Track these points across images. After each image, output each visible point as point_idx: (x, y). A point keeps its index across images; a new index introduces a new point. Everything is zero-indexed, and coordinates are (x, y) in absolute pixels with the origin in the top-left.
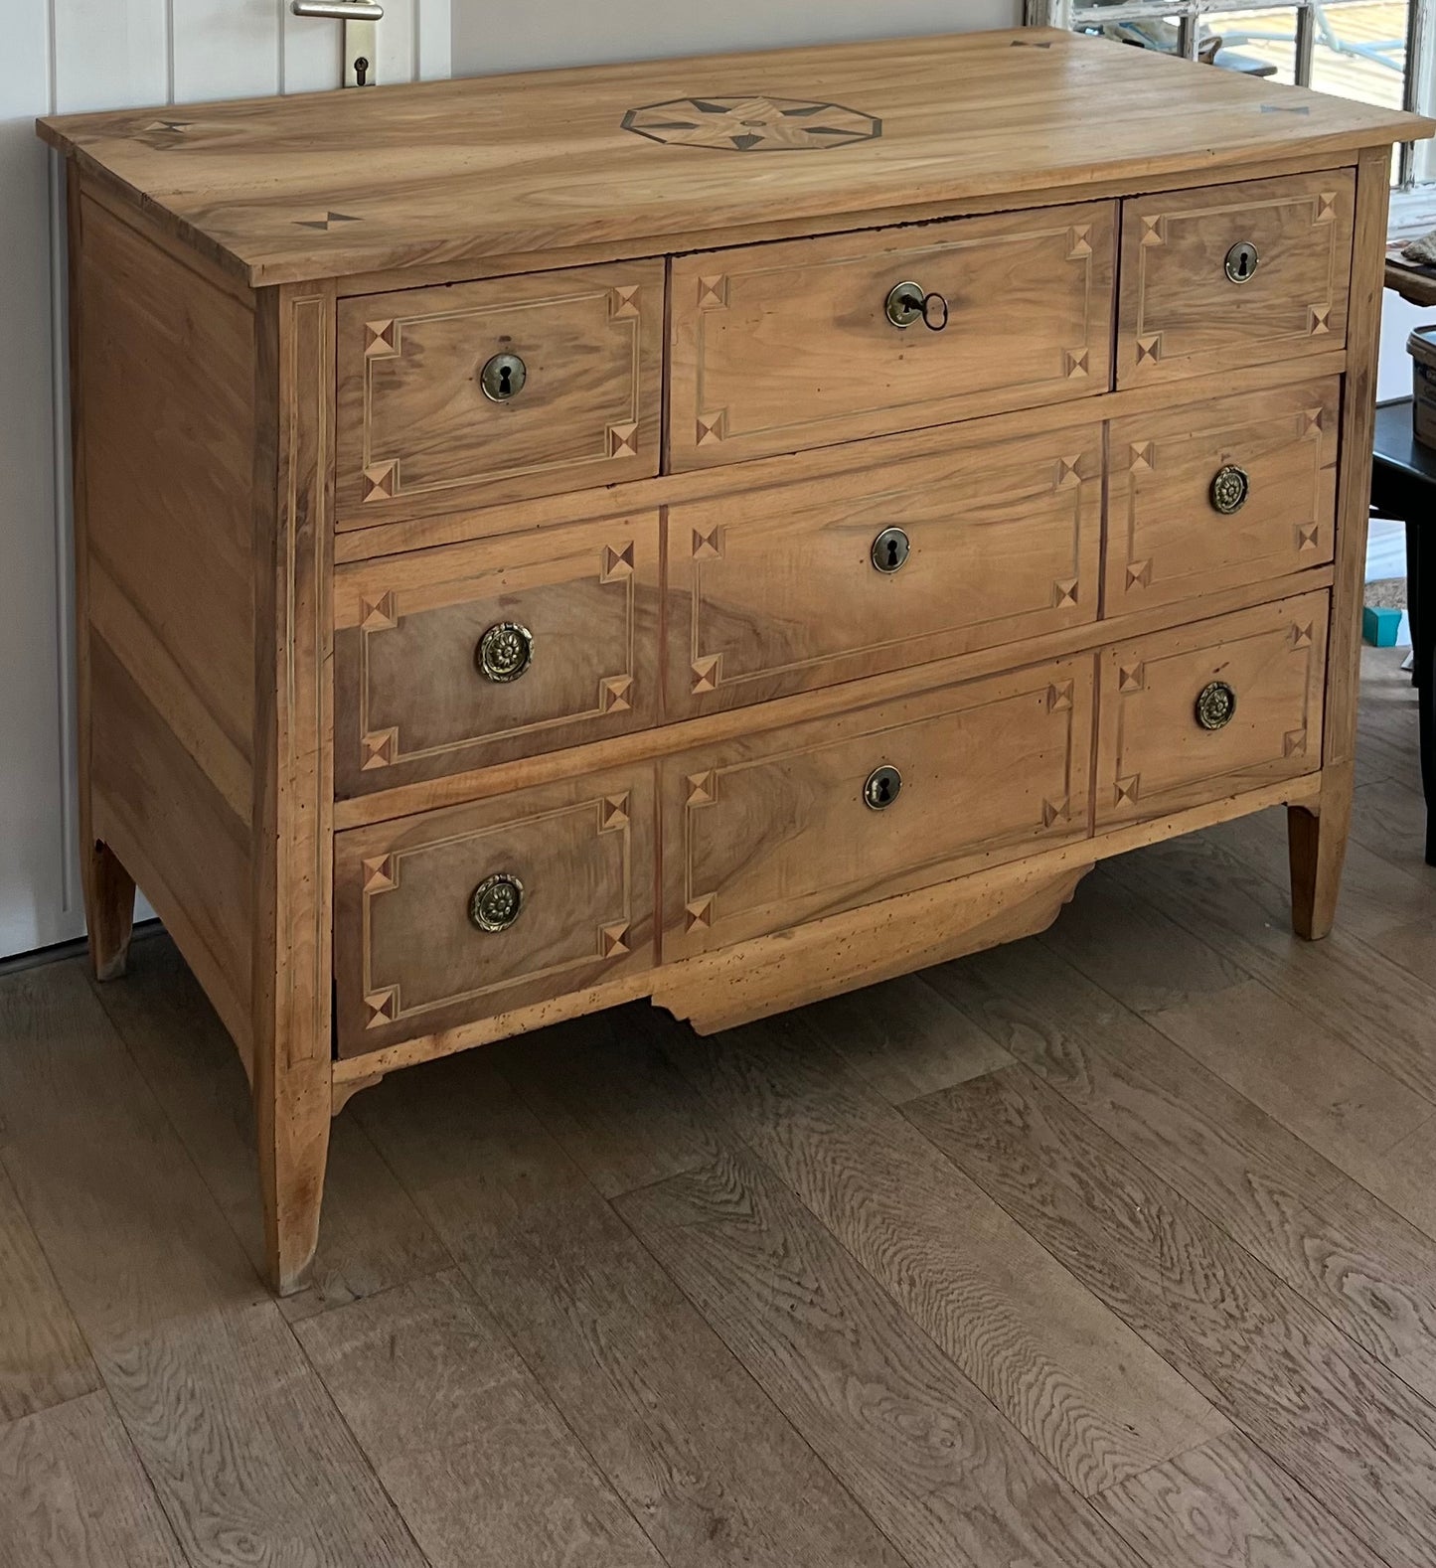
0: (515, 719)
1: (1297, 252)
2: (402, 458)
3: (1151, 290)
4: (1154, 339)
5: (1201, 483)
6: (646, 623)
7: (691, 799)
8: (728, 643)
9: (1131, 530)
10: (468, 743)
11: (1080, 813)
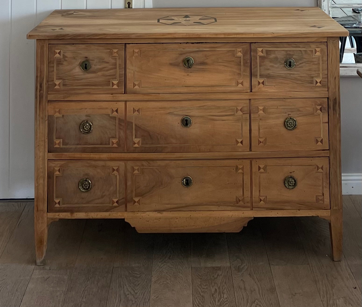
0: (89, 143)
1: (309, 63)
2: (63, 80)
3: (261, 67)
4: (264, 80)
5: (282, 120)
6: (121, 127)
7: (134, 172)
8: (142, 136)
9: (259, 129)
10: (79, 146)
11: (248, 202)
